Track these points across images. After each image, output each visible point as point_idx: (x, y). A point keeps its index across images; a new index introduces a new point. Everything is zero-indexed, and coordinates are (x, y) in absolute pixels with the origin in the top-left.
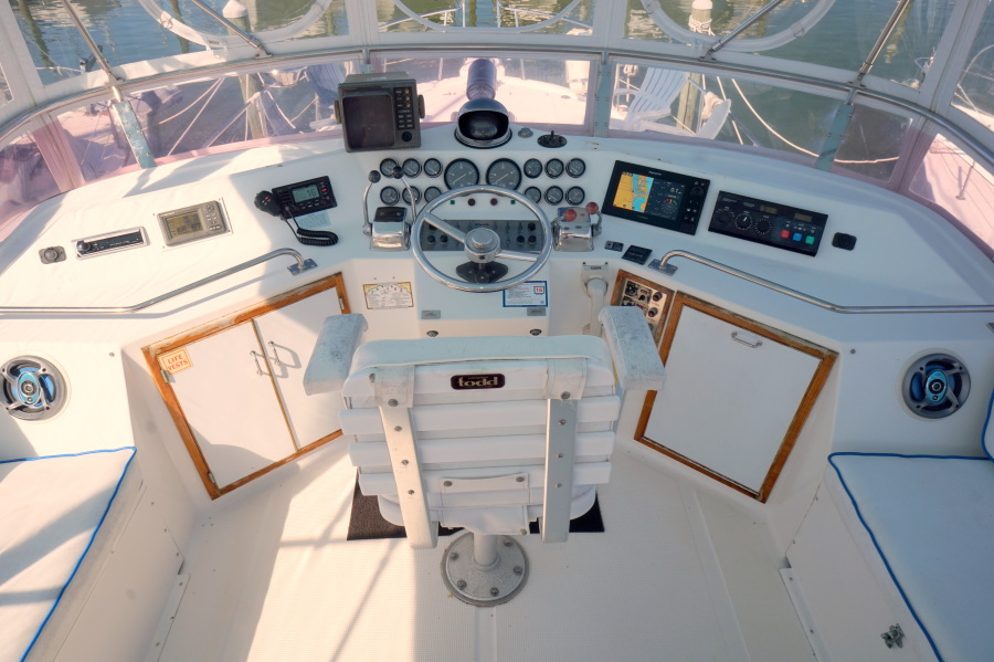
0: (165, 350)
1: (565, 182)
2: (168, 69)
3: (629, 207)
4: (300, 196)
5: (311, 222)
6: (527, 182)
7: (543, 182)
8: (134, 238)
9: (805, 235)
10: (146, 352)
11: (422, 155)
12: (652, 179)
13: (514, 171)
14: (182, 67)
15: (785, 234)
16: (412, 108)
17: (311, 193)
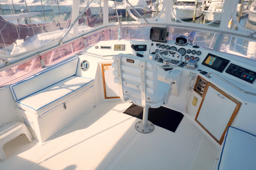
0: (105, 65)
1: (195, 56)
2: (130, 23)
3: (208, 64)
4: (140, 47)
5: (140, 52)
6: (187, 54)
7: (190, 55)
8: (109, 48)
9: (250, 77)
10: (102, 64)
11: (166, 44)
12: (216, 58)
13: (184, 51)
14: (132, 23)
15: (245, 76)
16: (165, 33)
17: (142, 47)
